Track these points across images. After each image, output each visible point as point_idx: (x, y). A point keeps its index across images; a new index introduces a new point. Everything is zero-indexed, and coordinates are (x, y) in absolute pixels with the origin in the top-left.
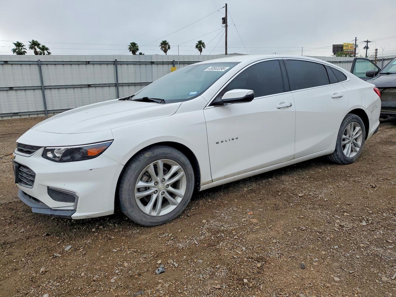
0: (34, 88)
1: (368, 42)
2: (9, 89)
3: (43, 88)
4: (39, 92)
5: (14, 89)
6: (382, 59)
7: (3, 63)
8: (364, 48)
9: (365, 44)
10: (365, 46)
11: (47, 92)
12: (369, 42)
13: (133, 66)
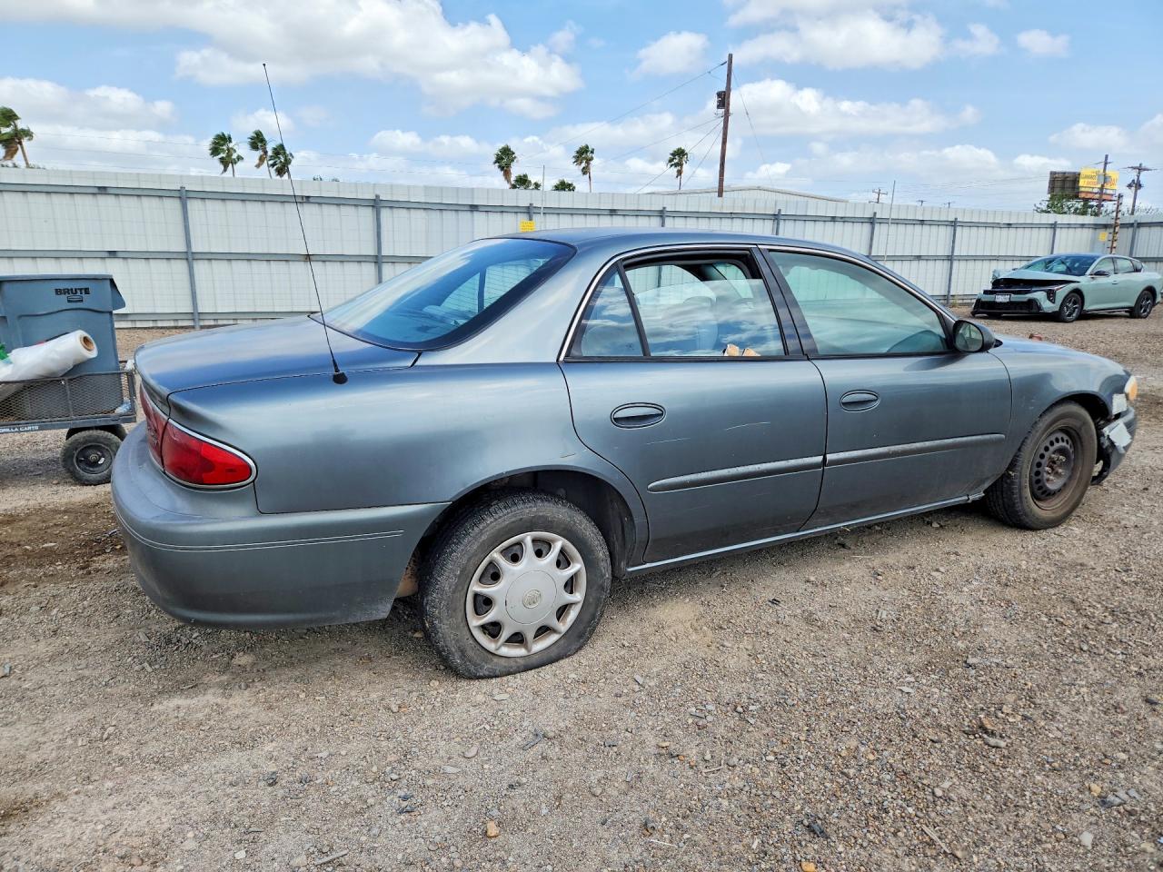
0: (168, 257)
1: (1140, 169)
2: (107, 255)
3: (189, 257)
4: (180, 266)
5: (120, 255)
6: (1133, 224)
7: (96, 191)
8: (1130, 186)
9: (1133, 175)
10: (1133, 181)
11: (201, 268)
12: (1145, 170)
13: (421, 214)
